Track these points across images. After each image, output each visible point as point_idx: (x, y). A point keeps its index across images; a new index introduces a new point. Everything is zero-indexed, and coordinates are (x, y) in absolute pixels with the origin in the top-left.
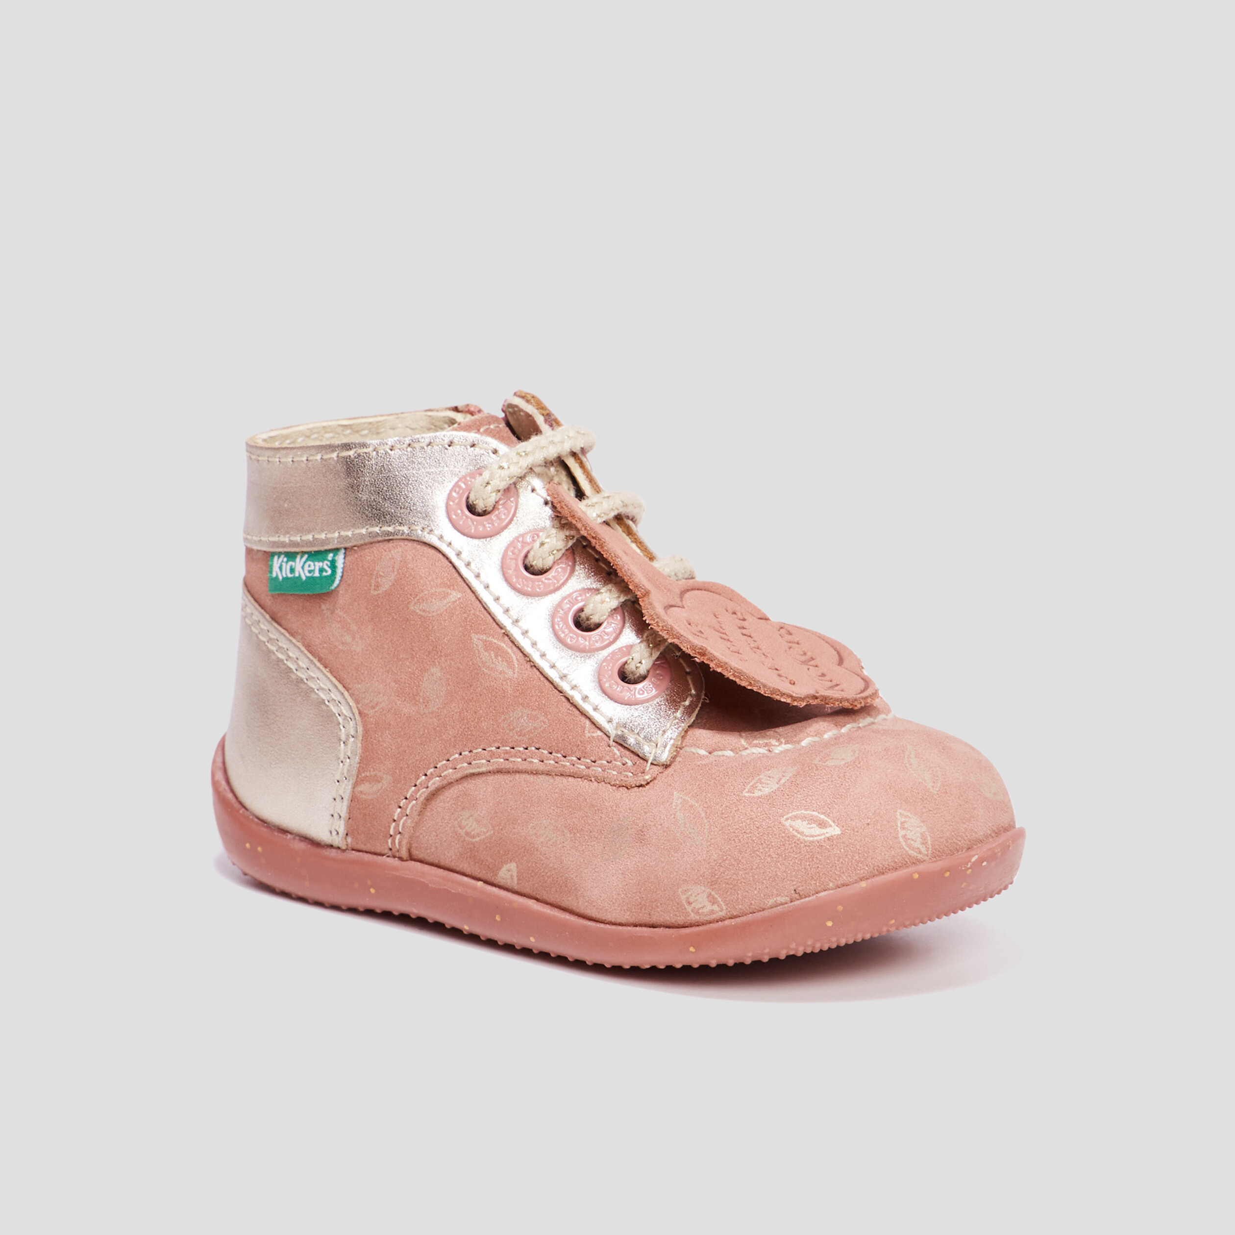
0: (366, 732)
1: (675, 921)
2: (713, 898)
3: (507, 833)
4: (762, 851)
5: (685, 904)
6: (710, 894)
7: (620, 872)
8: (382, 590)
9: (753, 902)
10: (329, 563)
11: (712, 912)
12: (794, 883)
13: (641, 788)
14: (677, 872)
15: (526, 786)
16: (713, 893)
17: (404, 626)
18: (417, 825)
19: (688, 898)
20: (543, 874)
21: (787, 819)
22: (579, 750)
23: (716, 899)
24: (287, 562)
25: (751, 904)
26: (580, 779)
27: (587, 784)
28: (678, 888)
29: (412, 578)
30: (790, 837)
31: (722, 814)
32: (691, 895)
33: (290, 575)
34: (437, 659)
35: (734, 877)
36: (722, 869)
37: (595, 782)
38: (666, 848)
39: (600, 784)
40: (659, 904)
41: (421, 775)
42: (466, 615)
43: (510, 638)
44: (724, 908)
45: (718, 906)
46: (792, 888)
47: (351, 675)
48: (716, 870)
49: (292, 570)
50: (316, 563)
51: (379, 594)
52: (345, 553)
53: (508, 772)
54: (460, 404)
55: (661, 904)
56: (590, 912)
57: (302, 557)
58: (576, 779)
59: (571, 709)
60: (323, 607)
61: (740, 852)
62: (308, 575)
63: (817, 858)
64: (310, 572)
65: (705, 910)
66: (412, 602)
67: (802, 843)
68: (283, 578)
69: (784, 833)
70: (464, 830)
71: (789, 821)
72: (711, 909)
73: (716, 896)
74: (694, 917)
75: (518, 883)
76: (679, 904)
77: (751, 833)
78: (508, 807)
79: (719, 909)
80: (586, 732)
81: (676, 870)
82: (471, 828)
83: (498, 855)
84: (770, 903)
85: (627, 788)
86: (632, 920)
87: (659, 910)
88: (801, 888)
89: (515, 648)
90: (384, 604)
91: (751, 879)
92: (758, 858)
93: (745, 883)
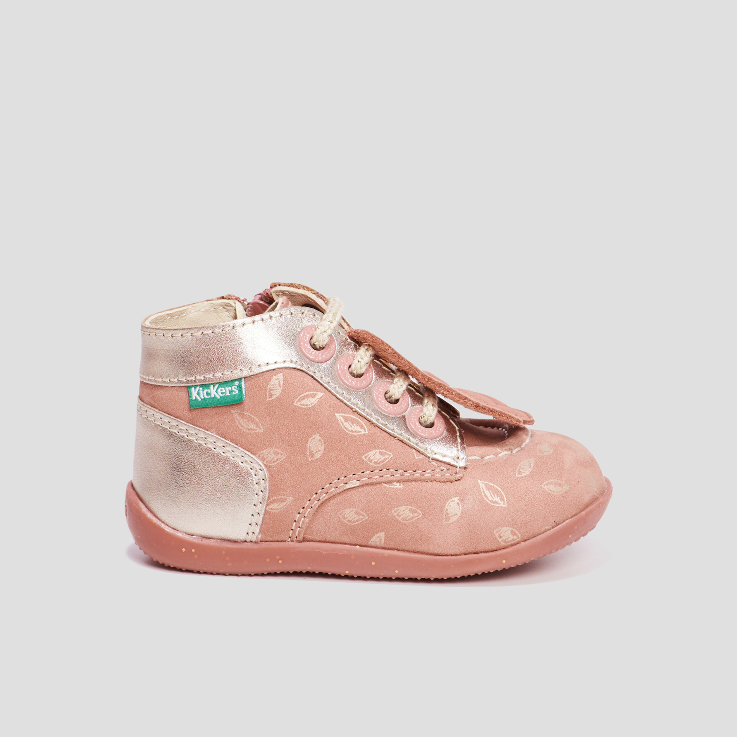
0: (271, 476)
1: (491, 548)
2: (514, 532)
3: (378, 517)
4: (536, 503)
5: (498, 538)
6: (512, 530)
7: (457, 527)
8: (274, 397)
9: (535, 531)
10: (236, 387)
11: (513, 540)
12: (554, 518)
13: (458, 481)
14: (492, 522)
15: (386, 490)
16: (514, 530)
17: (291, 415)
18: (311, 521)
19: (499, 535)
20: (404, 535)
21: (544, 485)
22: (414, 467)
23: (516, 532)
24: (203, 390)
25: (534, 532)
26: (419, 482)
27: (425, 484)
28: (493, 530)
29: (292, 388)
30: (549, 494)
31: (510, 488)
32: (501, 533)
33: (207, 397)
34: (316, 430)
35: (525, 519)
36: (517, 517)
37: (430, 482)
38: (483, 510)
39: (433, 483)
40: (482, 540)
41: (314, 494)
42: (329, 404)
43: (358, 413)
44: (520, 537)
45: (517, 536)
46: (553, 520)
47: (256, 447)
48: (514, 518)
49: (208, 394)
50: (227, 388)
51: (273, 400)
52: (245, 380)
53: (372, 484)
54: (225, 295)
55: (483, 540)
56: (439, 551)
57: (214, 386)
58: (417, 482)
59: (403, 445)
60: (233, 411)
61: (526, 506)
62: (221, 395)
63: (562, 503)
64: (222, 393)
65: (509, 540)
66: (295, 401)
67: (555, 496)
68: (202, 399)
69: (545, 492)
70: (347, 520)
71: (546, 486)
72: (513, 538)
73: (516, 531)
74: (503, 544)
75: (384, 543)
76: (495, 538)
77: (529, 495)
78: (376, 503)
79: (517, 538)
80: (415, 456)
81: (492, 521)
82: (352, 518)
83: (371, 530)
84: (543, 530)
85: (451, 482)
86: (464, 551)
87: (482, 543)
88: (557, 520)
89: (362, 418)
90: (277, 404)
91: (533, 519)
92: (535, 508)
93: (530, 522)
